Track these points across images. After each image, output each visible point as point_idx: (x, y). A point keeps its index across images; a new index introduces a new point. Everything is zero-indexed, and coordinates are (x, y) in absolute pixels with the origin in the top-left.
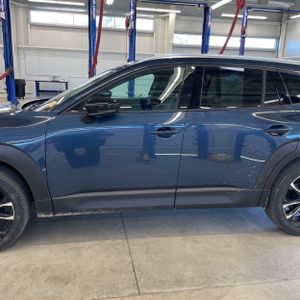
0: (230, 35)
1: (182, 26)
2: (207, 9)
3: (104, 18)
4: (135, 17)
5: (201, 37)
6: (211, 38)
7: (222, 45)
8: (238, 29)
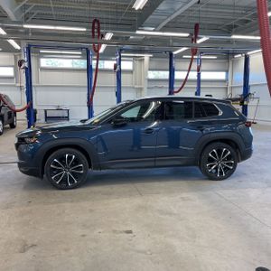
0: (189, 70)
1: (154, 65)
2: (171, 55)
3: (100, 62)
4: (120, 60)
5: (168, 72)
6: (176, 73)
7: (184, 78)
8: (195, 66)
